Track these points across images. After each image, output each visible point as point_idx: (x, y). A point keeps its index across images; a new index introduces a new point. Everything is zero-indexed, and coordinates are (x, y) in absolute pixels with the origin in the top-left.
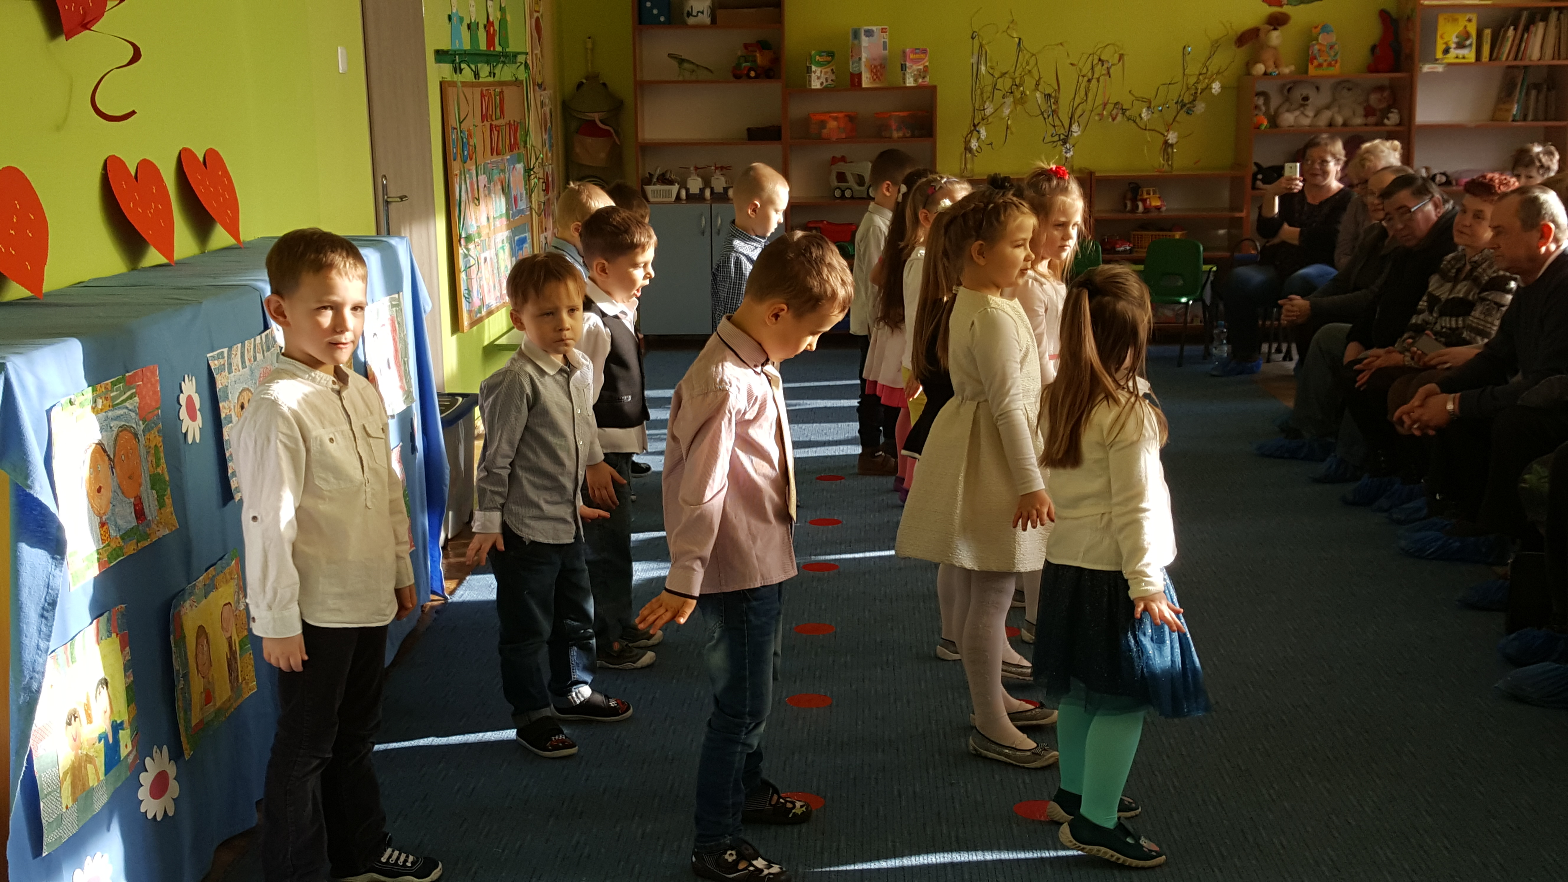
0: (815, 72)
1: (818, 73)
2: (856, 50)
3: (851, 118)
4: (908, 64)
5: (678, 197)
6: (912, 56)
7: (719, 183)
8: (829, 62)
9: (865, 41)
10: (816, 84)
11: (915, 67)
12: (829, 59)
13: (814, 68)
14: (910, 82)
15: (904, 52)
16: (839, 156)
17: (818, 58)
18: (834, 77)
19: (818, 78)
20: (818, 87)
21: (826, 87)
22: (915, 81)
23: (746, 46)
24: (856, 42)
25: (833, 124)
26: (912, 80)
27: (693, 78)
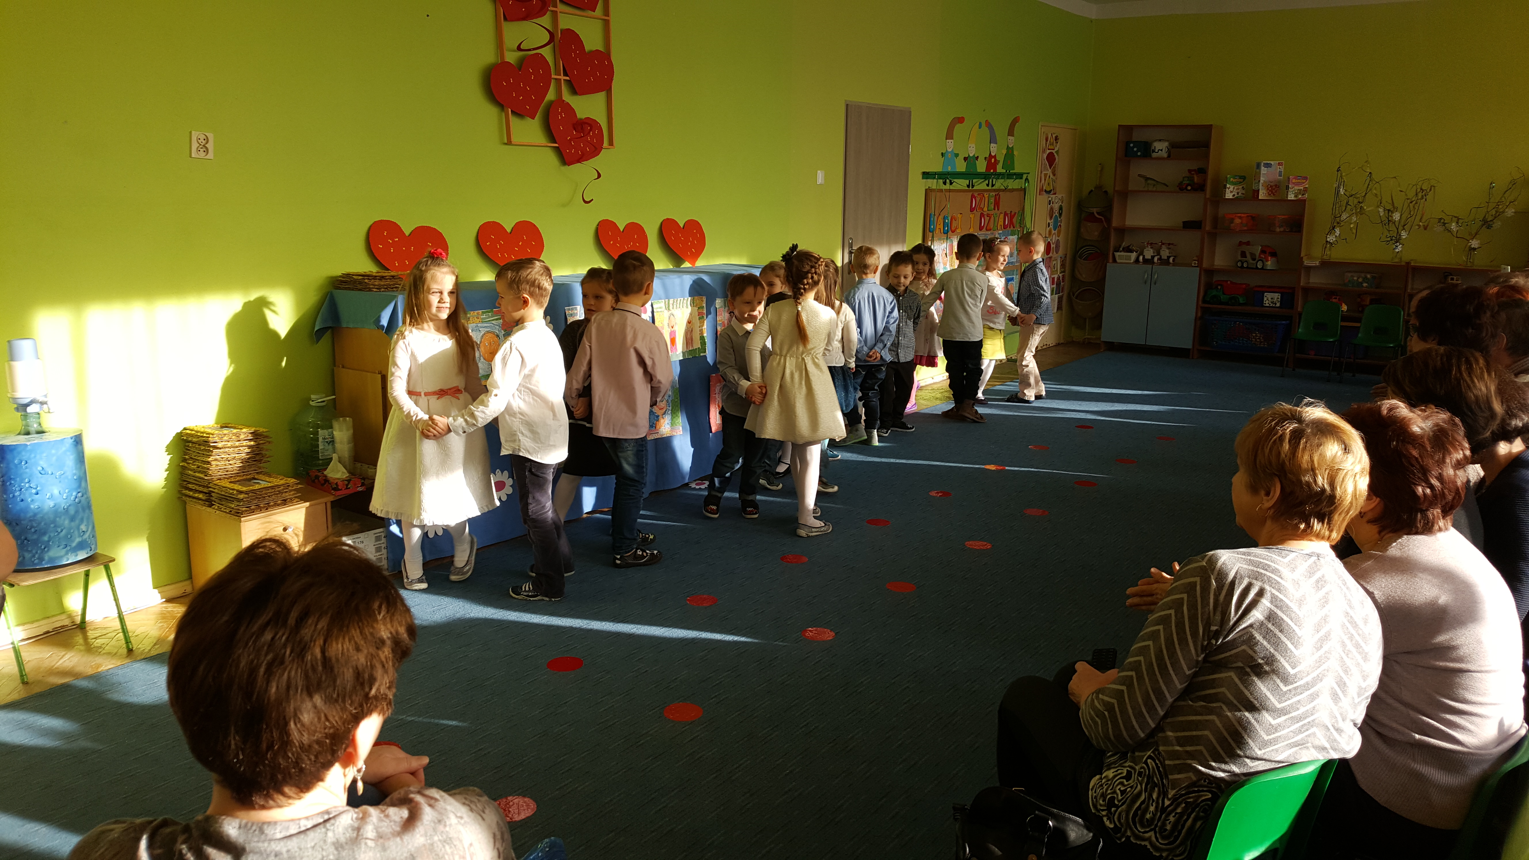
0: (1229, 188)
1: (1231, 189)
2: (1257, 176)
3: (1253, 218)
4: (1290, 186)
5: (1137, 261)
6: (1294, 181)
7: (1165, 253)
8: (1241, 182)
9: (1264, 170)
10: (1229, 195)
11: (1297, 188)
12: (1242, 180)
13: (1228, 186)
14: (1291, 197)
15: (1289, 178)
16: (1245, 240)
17: (1232, 179)
18: (1244, 192)
19: (1231, 192)
20: (1231, 197)
21: (1237, 197)
22: (1296, 196)
23: (1190, 171)
24: (1258, 171)
25: (1238, 221)
26: (1293, 196)
27: (1154, 189)
